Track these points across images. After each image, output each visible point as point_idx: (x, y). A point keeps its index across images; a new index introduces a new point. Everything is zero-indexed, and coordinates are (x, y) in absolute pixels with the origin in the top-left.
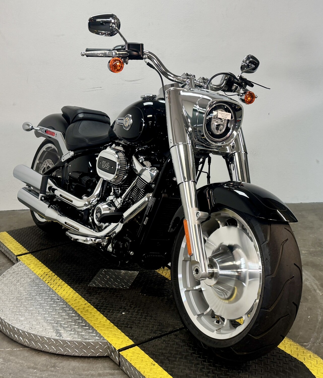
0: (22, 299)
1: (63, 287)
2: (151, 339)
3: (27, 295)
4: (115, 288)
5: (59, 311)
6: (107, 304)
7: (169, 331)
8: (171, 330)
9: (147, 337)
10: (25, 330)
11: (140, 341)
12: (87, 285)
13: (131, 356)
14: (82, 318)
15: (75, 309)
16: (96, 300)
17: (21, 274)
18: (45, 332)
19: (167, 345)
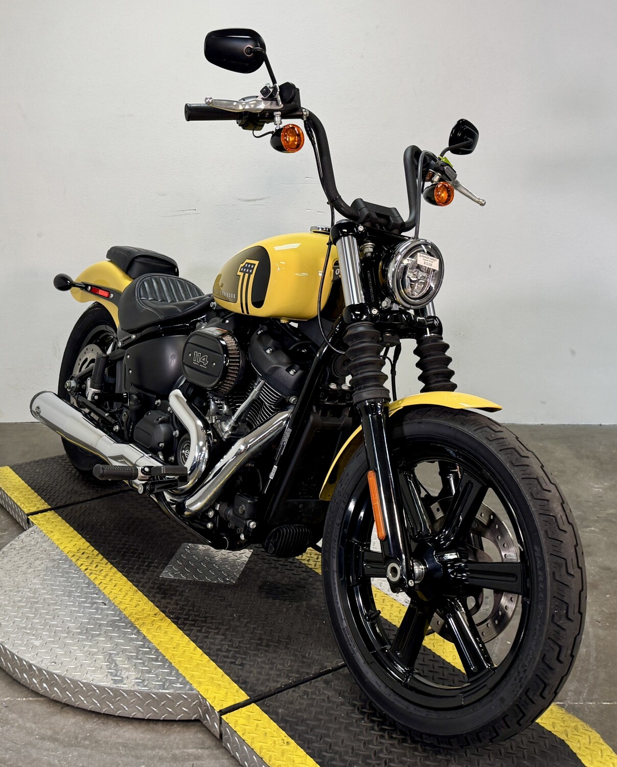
0: (37, 602)
1: (114, 578)
2: (280, 690)
3: (47, 593)
4: (210, 582)
5: (107, 628)
6: (196, 616)
7: (313, 673)
8: (317, 671)
9: (274, 686)
10: (42, 666)
11: (260, 693)
12: (158, 576)
13: (244, 725)
14: (150, 642)
15: (137, 624)
16: (175, 606)
17: (35, 551)
18: (80, 672)
19: (310, 702)
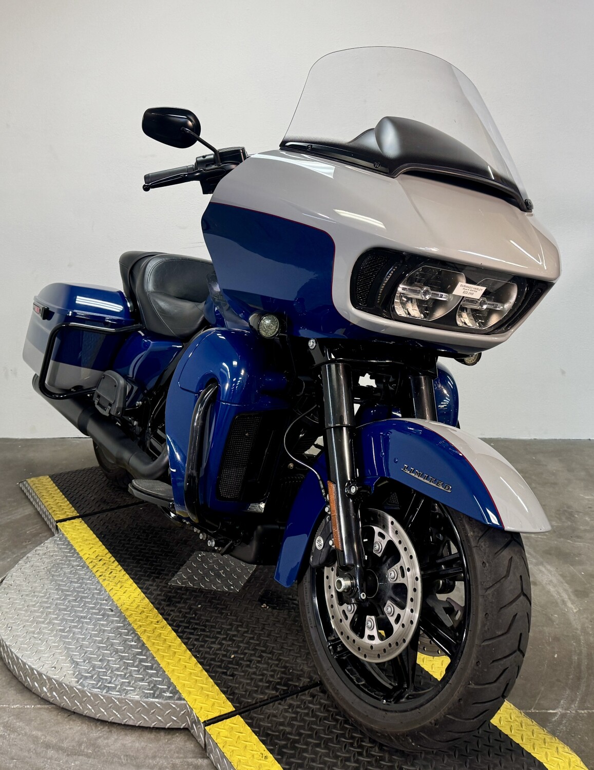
0: (49, 607)
1: (125, 585)
2: (264, 703)
3: (60, 599)
5: (110, 635)
6: (196, 624)
7: (301, 685)
8: (305, 684)
9: (260, 697)
11: (246, 705)
12: (167, 584)
13: (225, 737)
14: (148, 650)
15: (139, 632)
16: (178, 614)
19: (294, 715)
